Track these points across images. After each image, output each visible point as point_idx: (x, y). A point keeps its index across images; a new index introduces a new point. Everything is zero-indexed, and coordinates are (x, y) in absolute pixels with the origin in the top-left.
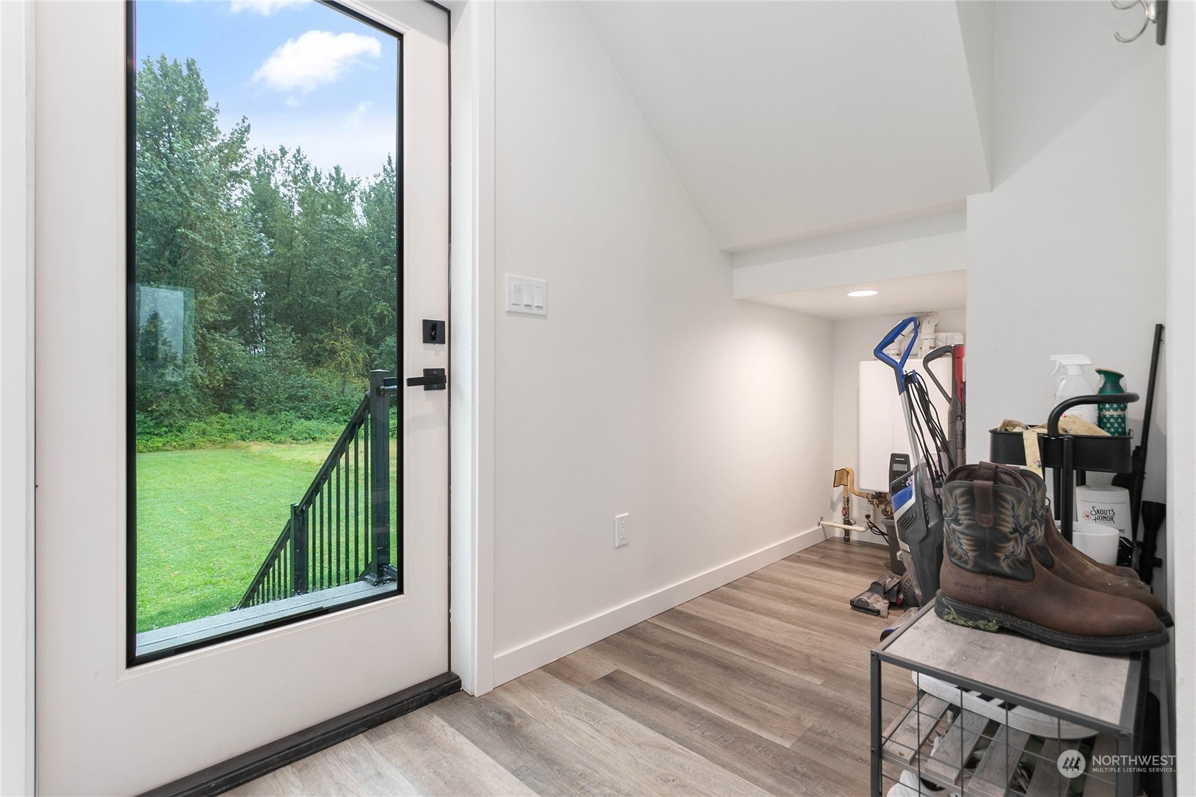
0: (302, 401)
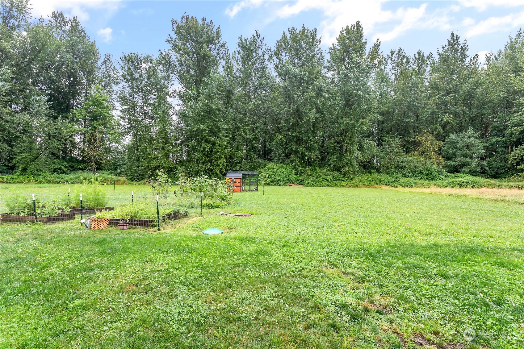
0: (403, 169)
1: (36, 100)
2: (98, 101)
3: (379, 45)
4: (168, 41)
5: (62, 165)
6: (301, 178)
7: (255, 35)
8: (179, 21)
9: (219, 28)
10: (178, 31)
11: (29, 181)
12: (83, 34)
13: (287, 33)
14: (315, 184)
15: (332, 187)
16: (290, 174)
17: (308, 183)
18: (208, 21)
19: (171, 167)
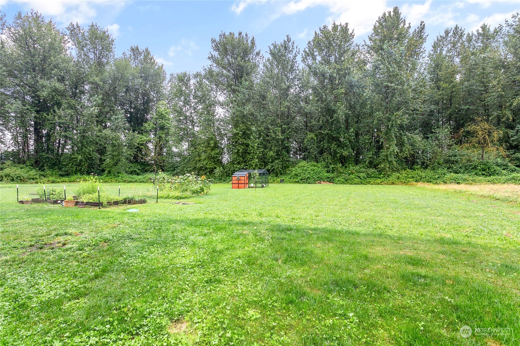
0: (454, 164)
1: (115, 119)
2: (162, 114)
3: (423, 28)
4: (209, 58)
5: (136, 168)
6: (332, 175)
7: (286, 40)
8: (218, 39)
9: (253, 38)
10: (217, 48)
11: (112, 181)
12: (152, 61)
13: (318, 32)
14: (346, 181)
15: (365, 184)
16: (321, 172)
17: (339, 181)
18: (244, 34)
19: (212, 168)
